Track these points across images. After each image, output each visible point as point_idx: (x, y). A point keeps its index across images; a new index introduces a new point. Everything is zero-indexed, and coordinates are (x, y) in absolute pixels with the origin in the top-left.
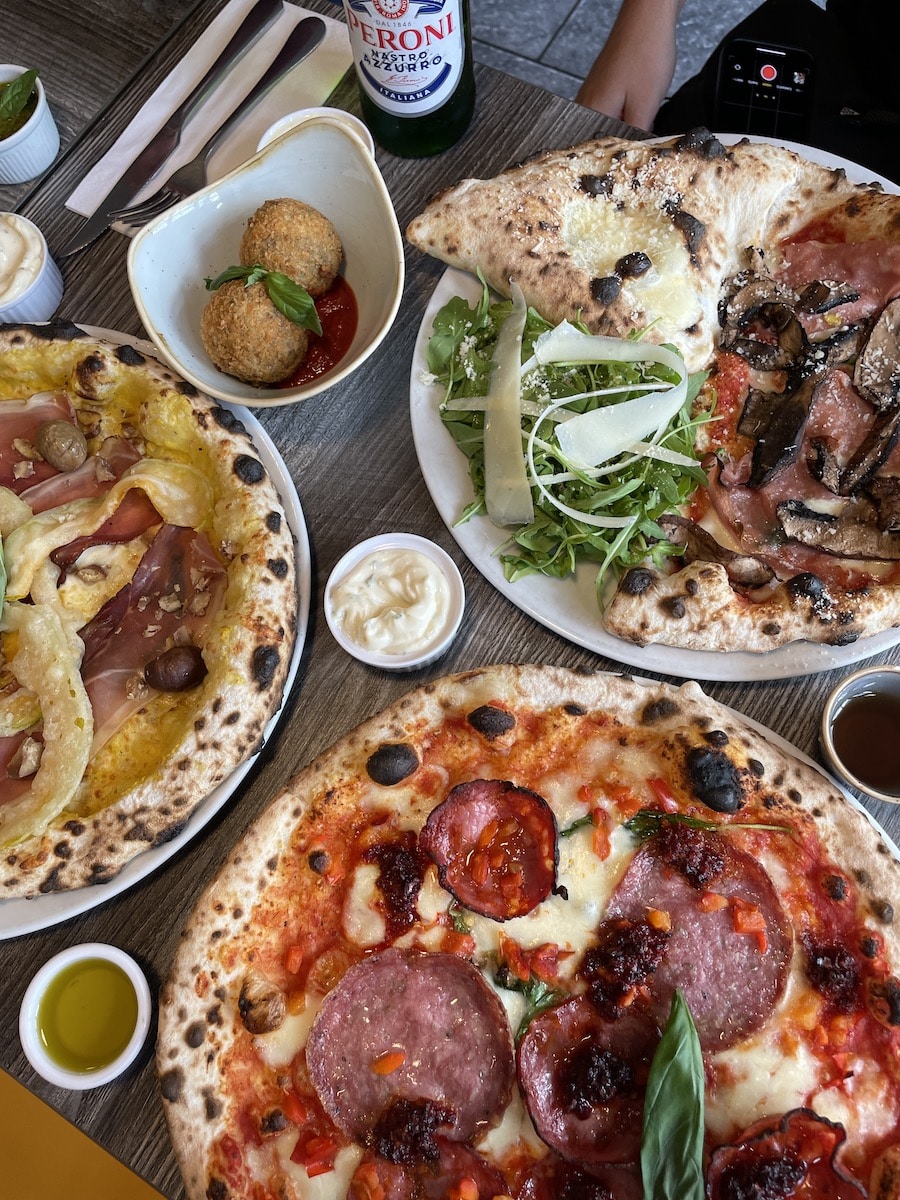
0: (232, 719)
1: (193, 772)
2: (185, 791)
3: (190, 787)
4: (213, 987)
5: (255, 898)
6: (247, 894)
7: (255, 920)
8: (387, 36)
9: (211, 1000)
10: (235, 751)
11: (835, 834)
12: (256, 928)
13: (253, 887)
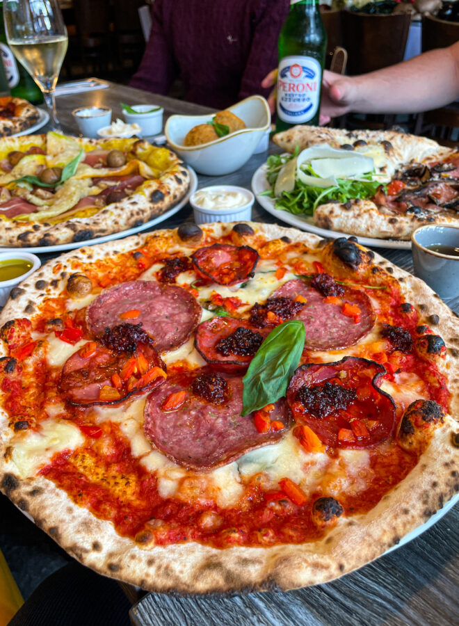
0: (134, 203)
1: (107, 215)
2: (100, 221)
3: (103, 220)
4: (62, 271)
5: (102, 257)
6: (98, 254)
7: (96, 264)
8: (292, 86)
9: (58, 276)
10: (129, 214)
11: (410, 292)
12: (94, 267)
13: (103, 253)
